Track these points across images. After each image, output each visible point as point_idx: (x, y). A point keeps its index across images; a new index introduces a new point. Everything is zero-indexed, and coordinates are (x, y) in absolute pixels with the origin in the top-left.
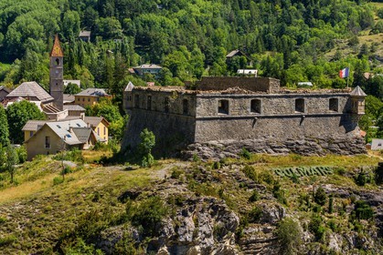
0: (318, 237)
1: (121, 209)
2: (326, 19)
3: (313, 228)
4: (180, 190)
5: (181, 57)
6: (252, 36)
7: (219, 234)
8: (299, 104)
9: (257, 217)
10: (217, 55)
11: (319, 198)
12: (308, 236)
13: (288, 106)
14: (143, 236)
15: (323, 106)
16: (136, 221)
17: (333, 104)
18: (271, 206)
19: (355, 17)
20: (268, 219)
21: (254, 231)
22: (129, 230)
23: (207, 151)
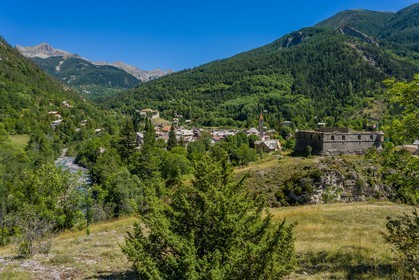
0: (371, 185)
1: (305, 173)
2: (350, 104)
3: (369, 182)
4: (325, 166)
5: (298, 119)
6: (323, 111)
7: (338, 182)
8: (359, 137)
9: (349, 177)
10: (310, 118)
11: (369, 171)
12: (367, 185)
13: (355, 138)
14: (314, 182)
15: (368, 138)
16: (311, 176)
17: (372, 137)
18: (354, 174)
19: (361, 103)
20: (353, 178)
21: (349, 182)
22: (310, 180)
23: (327, 153)
